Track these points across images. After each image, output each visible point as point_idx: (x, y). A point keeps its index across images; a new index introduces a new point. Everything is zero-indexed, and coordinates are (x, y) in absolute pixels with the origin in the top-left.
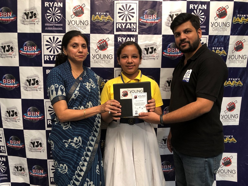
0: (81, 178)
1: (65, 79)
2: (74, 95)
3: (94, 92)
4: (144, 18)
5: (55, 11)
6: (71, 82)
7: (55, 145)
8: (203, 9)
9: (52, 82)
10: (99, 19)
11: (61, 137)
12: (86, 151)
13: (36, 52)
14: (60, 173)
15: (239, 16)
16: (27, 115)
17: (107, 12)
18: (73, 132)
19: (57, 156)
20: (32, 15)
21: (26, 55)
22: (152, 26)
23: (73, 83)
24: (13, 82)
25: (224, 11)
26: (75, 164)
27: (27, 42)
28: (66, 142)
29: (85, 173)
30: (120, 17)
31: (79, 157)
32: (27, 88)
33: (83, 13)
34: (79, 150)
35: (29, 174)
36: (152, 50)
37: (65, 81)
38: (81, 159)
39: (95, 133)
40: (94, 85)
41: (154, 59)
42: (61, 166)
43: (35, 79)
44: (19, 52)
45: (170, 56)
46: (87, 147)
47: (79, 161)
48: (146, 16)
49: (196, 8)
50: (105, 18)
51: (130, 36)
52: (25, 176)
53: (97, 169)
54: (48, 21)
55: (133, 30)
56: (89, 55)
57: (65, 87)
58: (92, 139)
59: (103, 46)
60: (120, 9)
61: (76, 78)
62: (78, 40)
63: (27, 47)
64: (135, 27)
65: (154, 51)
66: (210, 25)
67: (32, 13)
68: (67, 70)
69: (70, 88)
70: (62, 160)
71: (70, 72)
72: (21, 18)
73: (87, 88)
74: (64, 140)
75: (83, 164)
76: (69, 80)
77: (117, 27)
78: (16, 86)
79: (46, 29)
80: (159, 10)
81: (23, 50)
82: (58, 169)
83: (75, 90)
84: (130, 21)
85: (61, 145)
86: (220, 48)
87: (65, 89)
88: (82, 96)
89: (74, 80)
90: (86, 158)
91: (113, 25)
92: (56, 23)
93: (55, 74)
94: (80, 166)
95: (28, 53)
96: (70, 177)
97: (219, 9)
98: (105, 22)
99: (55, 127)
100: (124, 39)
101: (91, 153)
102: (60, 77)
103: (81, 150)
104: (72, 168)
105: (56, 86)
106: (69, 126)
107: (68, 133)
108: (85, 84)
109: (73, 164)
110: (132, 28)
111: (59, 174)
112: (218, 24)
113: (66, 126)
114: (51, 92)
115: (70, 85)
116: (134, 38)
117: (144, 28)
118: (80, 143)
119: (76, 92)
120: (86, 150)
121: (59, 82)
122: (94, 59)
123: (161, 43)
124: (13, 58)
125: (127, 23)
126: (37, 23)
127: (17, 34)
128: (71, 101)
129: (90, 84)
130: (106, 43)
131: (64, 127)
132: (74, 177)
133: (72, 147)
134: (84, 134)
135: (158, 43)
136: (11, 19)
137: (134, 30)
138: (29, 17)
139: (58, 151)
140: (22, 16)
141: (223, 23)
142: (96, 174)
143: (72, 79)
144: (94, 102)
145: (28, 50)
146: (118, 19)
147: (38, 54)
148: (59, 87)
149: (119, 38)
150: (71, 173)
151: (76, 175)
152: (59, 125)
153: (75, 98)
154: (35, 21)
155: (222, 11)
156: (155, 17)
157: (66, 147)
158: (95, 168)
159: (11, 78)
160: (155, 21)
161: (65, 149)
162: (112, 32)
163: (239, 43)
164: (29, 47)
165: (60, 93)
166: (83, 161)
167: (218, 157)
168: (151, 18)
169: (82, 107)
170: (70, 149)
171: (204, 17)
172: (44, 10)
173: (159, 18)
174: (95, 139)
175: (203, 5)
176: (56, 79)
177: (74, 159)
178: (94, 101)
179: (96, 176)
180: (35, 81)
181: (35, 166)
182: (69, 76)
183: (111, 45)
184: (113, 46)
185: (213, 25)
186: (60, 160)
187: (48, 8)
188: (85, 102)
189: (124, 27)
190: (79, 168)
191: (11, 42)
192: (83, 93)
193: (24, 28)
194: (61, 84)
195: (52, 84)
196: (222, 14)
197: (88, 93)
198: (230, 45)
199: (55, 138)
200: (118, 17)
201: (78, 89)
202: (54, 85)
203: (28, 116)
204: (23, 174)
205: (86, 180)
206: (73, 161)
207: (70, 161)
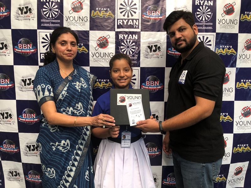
0: (68, 184)
1: (52, 79)
2: (62, 95)
3: (85, 92)
4: (147, 14)
5: (52, 7)
6: (58, 81)
7: (43, 148)
8: (209, 5)
9: (38, 82)
10: (99, 15)
11: (48, 139)
12: (74, 156)
13: (31, 50)
14: (48, 177)
15: (247, 13)
16: (22, 117)
17: (108, 7)
18: (61, 135)
19: (44, 159)
20: (27, 10)
21: (21, 53)
22: (155, 23)
23: (60, 83)
24: (7, 82)
25: (231, 7)
26: (63, 169)
27: (21, 39)
28: (54, 145)
29: (73, 179)
30: (121, 13)
31: (67, 162)
32: (22, 89)
33: (82, 9)
34: (67, 154)
35: (25, 179)
36: (156, 48)
37: (53, 81)
38: (68, 163)
39: (84, 136)
40: (85, 84)
41: (158, 57)
42: (48, 170)
43: (31, 79)
44: (14, 50)
45: (175, 55)
46: (75, 151)
47: (66, 166)
48: (149, 12)
49: (202, 4)
50: (105, 13)
51: (132, 33)
52: (21, 181)
53: (86, 175)
54: (45, 16)
55: (135, 26)
56: (88, 53)
57: (53, 87)
58: (81, 142)
59: (103, 44)
60: (121, 4)
61: (64, 78)
62: (67, 37)
63: (22, 45)
64: (137, 24)
65: (157, 50)
66: (217, 22)
67: (27, 8)
68: (55, 69)
69: (57, 88)
70: (49, 164)
71: (58, 72)
72: (15, 14)
73: (76, 88)
74: (52, 143)
75: (71, 169)
76: (57, 80)
77: (119, 24)
78: (11, 86)
79: (42, 25)
80: (163, 6)
81: (18, 48)
82: (45, 173)
83: (63, 90)
84: (133, 18)
85: (48, 148)
86: (228, 47)
87: (53, 89)
88: (70, 96)
89: (62, 80)
90: (74, 162)
91: (114, 21)
92: (53, 19)
93: (41, 74)
94: (68, 171)
95: (23, 51)
96: (57, 182)
97: (226, 6)
98: (105, 18)
99: (43, 129)
100: (126, 36)
101: (80, 157)
102: (46, 77)
103: (68, 154)
104: (60, 173)
105: (43, 86)
106: (57, 128)
107: (56, 135)
108: (75, 83)
109: (61, 168)
110: (134, 24)
111: (46, 178)
112: (226, 21)
113: (53, 128)
114: (37, 93)
115: (57, 84)
116: (137, 35)
117: (147, 24)
118: (68, 146)
119: (63, 92)
120: (75, 154)
121: (45, 82)
122: (94, 57)
123: (165, 40)
124: (7, 56)
125: (129, 20)
126: (33, 18)
127: (10, 30)
128: (58, 102)
129: (81, 83)
130: (107, 40)
131: (52, 129)
132: (61, 182)
133: (59, 151)
134: (74, 137)
135: (162, 41)
136: (4, 14)
137: (137, 27)
138: (24, 13)
139: (46, 154)
140: (16, 11)
141: (231, 20)
142: (85, 181)
143: (60, 78)
144: (85, 103)
145: (23, 48)
146: (119, 15)
147: (33, 52)
148: (45, 87)
149: (120, 35)
150: (58, 179)
151: (63, 180)
152: (46, 127)
153: (62, 99)
154: (30, 17)
155: (229, 8)
156: (158, 13)
157: (53, 150)
158: (83, 173)
159: (5, 78)
160: (158, 17)
161: (52, 152)
162: (113, 29)
163: (249, 41)
164: (23, 45)
165: (47, 93)
166: (70, 166)
167: (217, 162)
168: (154, 14)
169: (71, 108)
170: (57, 152)
171: (210, 13)
172: (40, 5)
173: (163, 14)
174: (84, 142)
175: (209, 2)
176: (42, 79)
177: (61, 163)
178: (84, 101)
179: (85, 182)
180: (31, 81)
181: (31, 171)
182: (56, 75)
183: (112, 43)
184: (114, 44)
185: (220, 22)
186: (47, 163)
187: (44, 3)
188: (74, 103)
189: (125, 24)
190: (66, 173)
191: (5, 40)
192: (72, 93)
193: (18, 23)
194: (48, 84)
195: (38, 84)
196: (229, 11)
197: (77, 93)
198: (239, 43)
199: (43, 141)
200: (119, 14)
201: (66, 89)
202: (40, 85)
203: (23, 119)
204: (19, 179)
205: (74, 186)
206: (61, 165)
207: (57, 165)
